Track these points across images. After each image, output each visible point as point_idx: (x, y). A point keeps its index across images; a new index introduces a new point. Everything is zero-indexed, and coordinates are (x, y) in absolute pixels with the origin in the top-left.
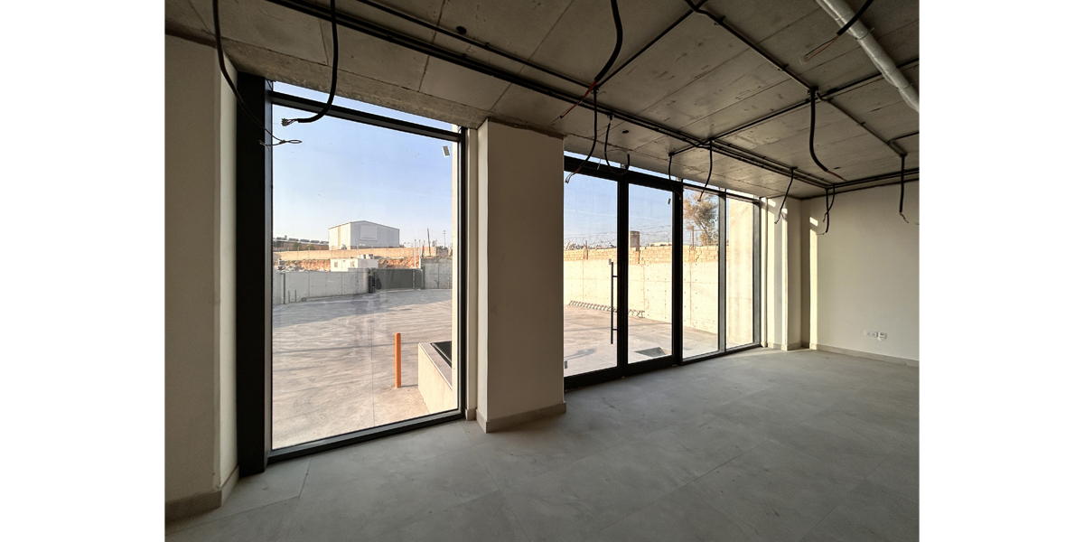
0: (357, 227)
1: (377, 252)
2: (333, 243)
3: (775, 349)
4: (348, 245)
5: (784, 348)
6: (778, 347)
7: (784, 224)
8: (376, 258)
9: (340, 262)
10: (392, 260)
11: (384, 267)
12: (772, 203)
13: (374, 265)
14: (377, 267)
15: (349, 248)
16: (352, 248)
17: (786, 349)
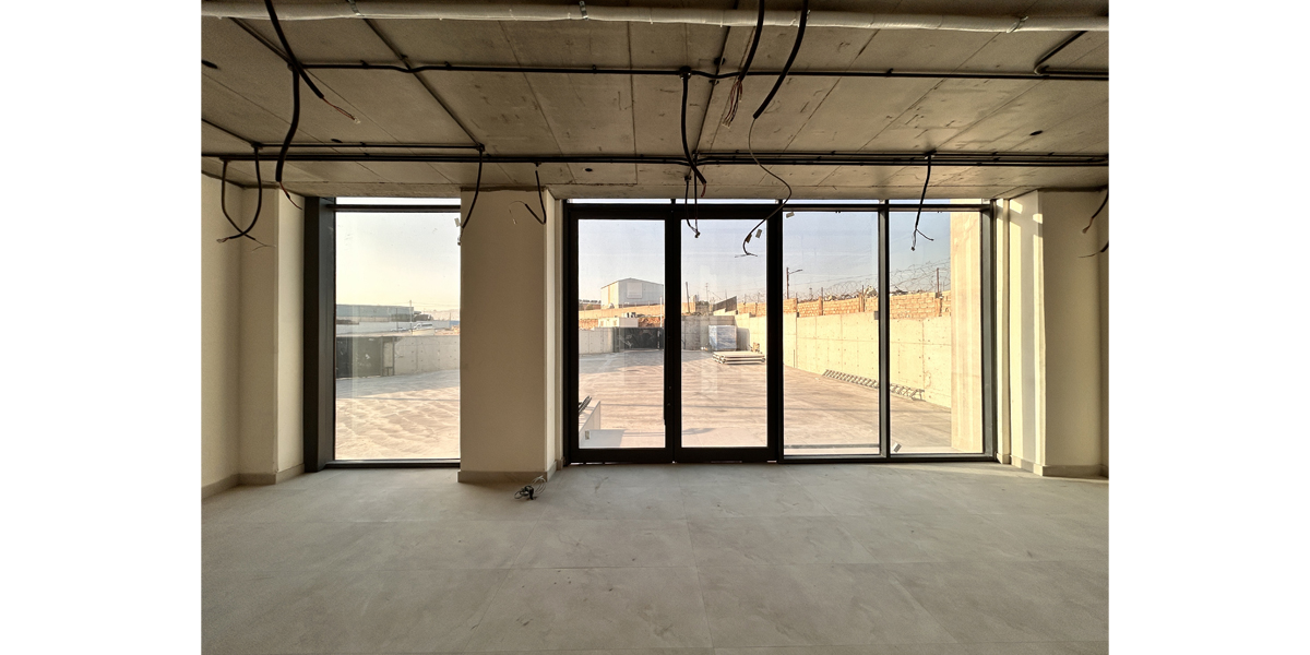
0: (623, 284)
1: (639, 310)
2: (605, 304)
3: (1023, 470)
4: (616, 304)
5: (1038, 471)
6: (1027, 466)
7: (1038, 242)
8: (639, 316)
9: (605, 320)
10: (653, 318)
11: (644, 326)
12: (1016, 206)
13: (634, 324)
14: (636, 326)
15: (617, 307)
16: (620, 306)
17: (1041, 473)
